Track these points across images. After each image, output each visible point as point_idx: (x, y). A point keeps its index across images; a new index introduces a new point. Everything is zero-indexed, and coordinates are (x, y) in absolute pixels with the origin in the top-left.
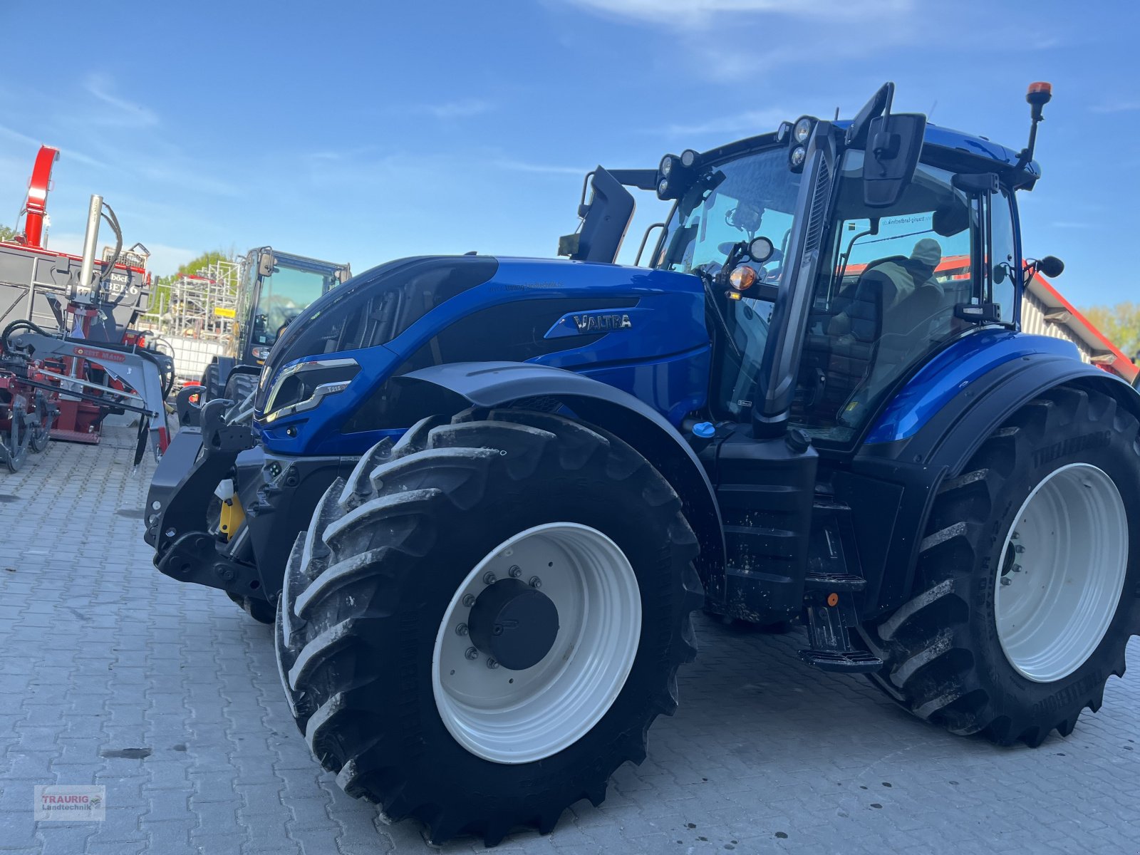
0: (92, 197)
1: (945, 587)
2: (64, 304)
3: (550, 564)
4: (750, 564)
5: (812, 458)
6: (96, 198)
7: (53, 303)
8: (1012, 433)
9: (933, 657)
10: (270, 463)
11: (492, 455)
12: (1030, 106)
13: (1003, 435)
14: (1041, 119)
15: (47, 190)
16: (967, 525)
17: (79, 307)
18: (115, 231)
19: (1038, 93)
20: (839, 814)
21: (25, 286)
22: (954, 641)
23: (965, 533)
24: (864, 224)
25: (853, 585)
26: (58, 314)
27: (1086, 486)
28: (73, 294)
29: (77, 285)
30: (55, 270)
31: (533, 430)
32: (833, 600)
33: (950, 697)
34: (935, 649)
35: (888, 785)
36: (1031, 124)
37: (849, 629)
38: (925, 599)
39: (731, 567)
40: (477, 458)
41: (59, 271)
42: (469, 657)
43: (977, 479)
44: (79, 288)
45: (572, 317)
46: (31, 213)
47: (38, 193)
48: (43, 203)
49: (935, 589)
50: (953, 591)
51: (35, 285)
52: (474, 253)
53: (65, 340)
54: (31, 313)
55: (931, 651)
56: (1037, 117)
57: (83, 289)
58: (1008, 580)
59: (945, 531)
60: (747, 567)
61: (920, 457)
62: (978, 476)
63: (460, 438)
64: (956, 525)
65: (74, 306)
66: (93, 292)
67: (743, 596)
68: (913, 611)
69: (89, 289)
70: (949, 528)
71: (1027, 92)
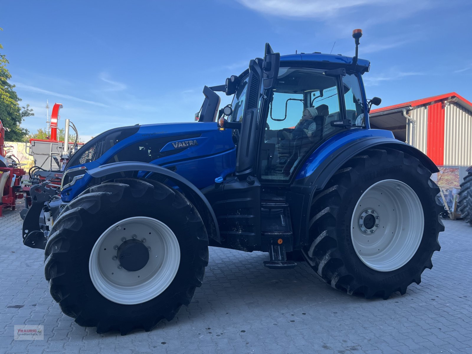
0: (66, 120)
1: (324, 234)
2: (59, 159)
3: (150, 233)
4: (241, 229)
5: (257, 187)
6: (67, 120)
7: (56, 159)
8: (348, 170)
9: (326, 262)
10: (61, 205)
11: (103, 194)
12: (354, 39)
13: (345, 171)
14: (359, 44)
15: (57, 119)
16: (330, 208)
17: (64, 160)
18: (75, 131)
19: (356, 34)
20: (274, 324)
21: (48, 154)
22: (331, 255)
23: (330, 211)
24: (318, 93)
25: (286, 235)
26: (58, 163)
27: (398, 189)
28: (62, 156)
29: (63, 152)
30: (58, 148)
31: (121, 185)
32: (280, 241)
33: (336, 278)
34: (325, 259)
35: (305, 314)
36: (356, 46)
37: (286, 252)
38: (319, 239)
39: (235, 231)
40: (97, 196)
41: (60, 148)
42: (118, 268)
43: (333, 189)
44: (63, 153)
45: (172, 143)
46: (52, 128)
47: (54, 120)
48: (56, 124)
49: (321, 235)
50: (327, 235)
51: (52, 154)
52: (138, 124)
53: (51, 172)
54: (51, 164)
55: (324, 260)
56: (357, 43)
57: (65, 153)
58: (373, 230)
59: (323, 211)
60: (240, 230)
61: (312, 183)
62: (334, 188)
63: (99, 189)
64: (326, 208)
65: (62, 159)
66: (69, 154)
67: (239, 242)
68: (316, 244)
69: (67, 153)
70: (324, 210)
71: (352, 34)
